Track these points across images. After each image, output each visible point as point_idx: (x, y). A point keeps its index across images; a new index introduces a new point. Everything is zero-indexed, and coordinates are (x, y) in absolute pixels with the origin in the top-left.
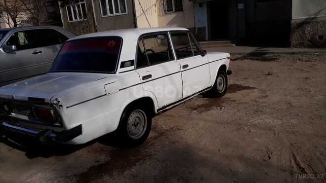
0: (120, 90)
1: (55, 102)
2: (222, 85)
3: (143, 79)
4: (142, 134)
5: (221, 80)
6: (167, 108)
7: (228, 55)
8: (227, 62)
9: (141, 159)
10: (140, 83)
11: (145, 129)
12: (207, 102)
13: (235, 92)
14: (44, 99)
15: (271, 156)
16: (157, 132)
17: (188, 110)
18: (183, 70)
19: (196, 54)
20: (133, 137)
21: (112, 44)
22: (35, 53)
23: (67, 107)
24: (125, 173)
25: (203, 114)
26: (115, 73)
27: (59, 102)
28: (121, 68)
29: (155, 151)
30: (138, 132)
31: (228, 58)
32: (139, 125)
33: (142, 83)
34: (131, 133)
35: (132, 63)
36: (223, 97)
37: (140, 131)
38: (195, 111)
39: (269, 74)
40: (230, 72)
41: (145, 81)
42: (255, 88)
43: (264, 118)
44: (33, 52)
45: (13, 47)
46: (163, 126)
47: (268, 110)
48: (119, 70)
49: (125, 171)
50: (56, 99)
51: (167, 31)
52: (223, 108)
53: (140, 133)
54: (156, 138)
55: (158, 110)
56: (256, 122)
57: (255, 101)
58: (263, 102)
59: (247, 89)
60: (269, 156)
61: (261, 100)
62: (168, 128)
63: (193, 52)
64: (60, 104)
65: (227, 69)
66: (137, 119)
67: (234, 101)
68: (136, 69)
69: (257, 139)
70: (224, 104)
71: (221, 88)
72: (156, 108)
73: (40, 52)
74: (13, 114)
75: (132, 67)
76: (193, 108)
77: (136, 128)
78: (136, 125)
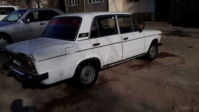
0: (76, 52)
1: (31, 57)
2: (154, 53)
3: (93, 46)
4: (91, 81)
5: (153, 49)
6: (110, 66)
7: (160, 32)
8: (159, 38)
9: (86, 98)
10: (91, 48)
11: (93, 78)
12: (142, 63)
13: (163, 58)
14: (26, 55)
15: (174, 108)
16: (103, 81)
17: (127, 67)
18: (124, 41)
19: (136, 30)
20: (84, 82)
21: (75, 21)
22: (41, 24)
23: (39, 61)
24: (73, 106)
25: (137, 71)
26: (75, 41)
27: (33, 57)
28: (78, 38)
29: (97, 93)
30: (88, 80)
31: (160, 35)
32: (89, 75)
33: (92, 48)
34: (83, 80)
35: (87, 34)
36: (154, 60)
37: (90, 79)
38: (131, 69)
39: (190, 47)
40: (160, 44)
41: (94, 47)
42: (178, 56)
43: (177, 78)
44: (40, 24)
45: (28, 20)
46: (108, 77)
47: (182, 73)
48: (78, 39)
49: (74, 105)
50: (32, 55)
51: (115, 15)
52: (151, 68)
53: (89, 80)
54: (100, 84)
55: (103, 67)
56: (171, 81)
57: (175, 65)
58: (180, 67)
59: (172, 56)
60: (173, 108)
61: (179, 65)
62: (110, 79)
63: (133, 29)
64: (34, 58)
65: (159, 42)
66: (88, 71)
67: (160, 64)
68: (90, 39)
69: (168, 94)
70: (153, 66)
71: (153, 54)
72: (102, 65)
73: (44, 24)
74: (15, 61)
75: (87, 38)
76: (131, 66)
77: (87, 77)
78: (87, 75)
